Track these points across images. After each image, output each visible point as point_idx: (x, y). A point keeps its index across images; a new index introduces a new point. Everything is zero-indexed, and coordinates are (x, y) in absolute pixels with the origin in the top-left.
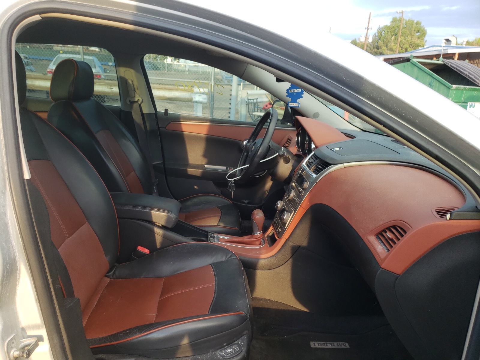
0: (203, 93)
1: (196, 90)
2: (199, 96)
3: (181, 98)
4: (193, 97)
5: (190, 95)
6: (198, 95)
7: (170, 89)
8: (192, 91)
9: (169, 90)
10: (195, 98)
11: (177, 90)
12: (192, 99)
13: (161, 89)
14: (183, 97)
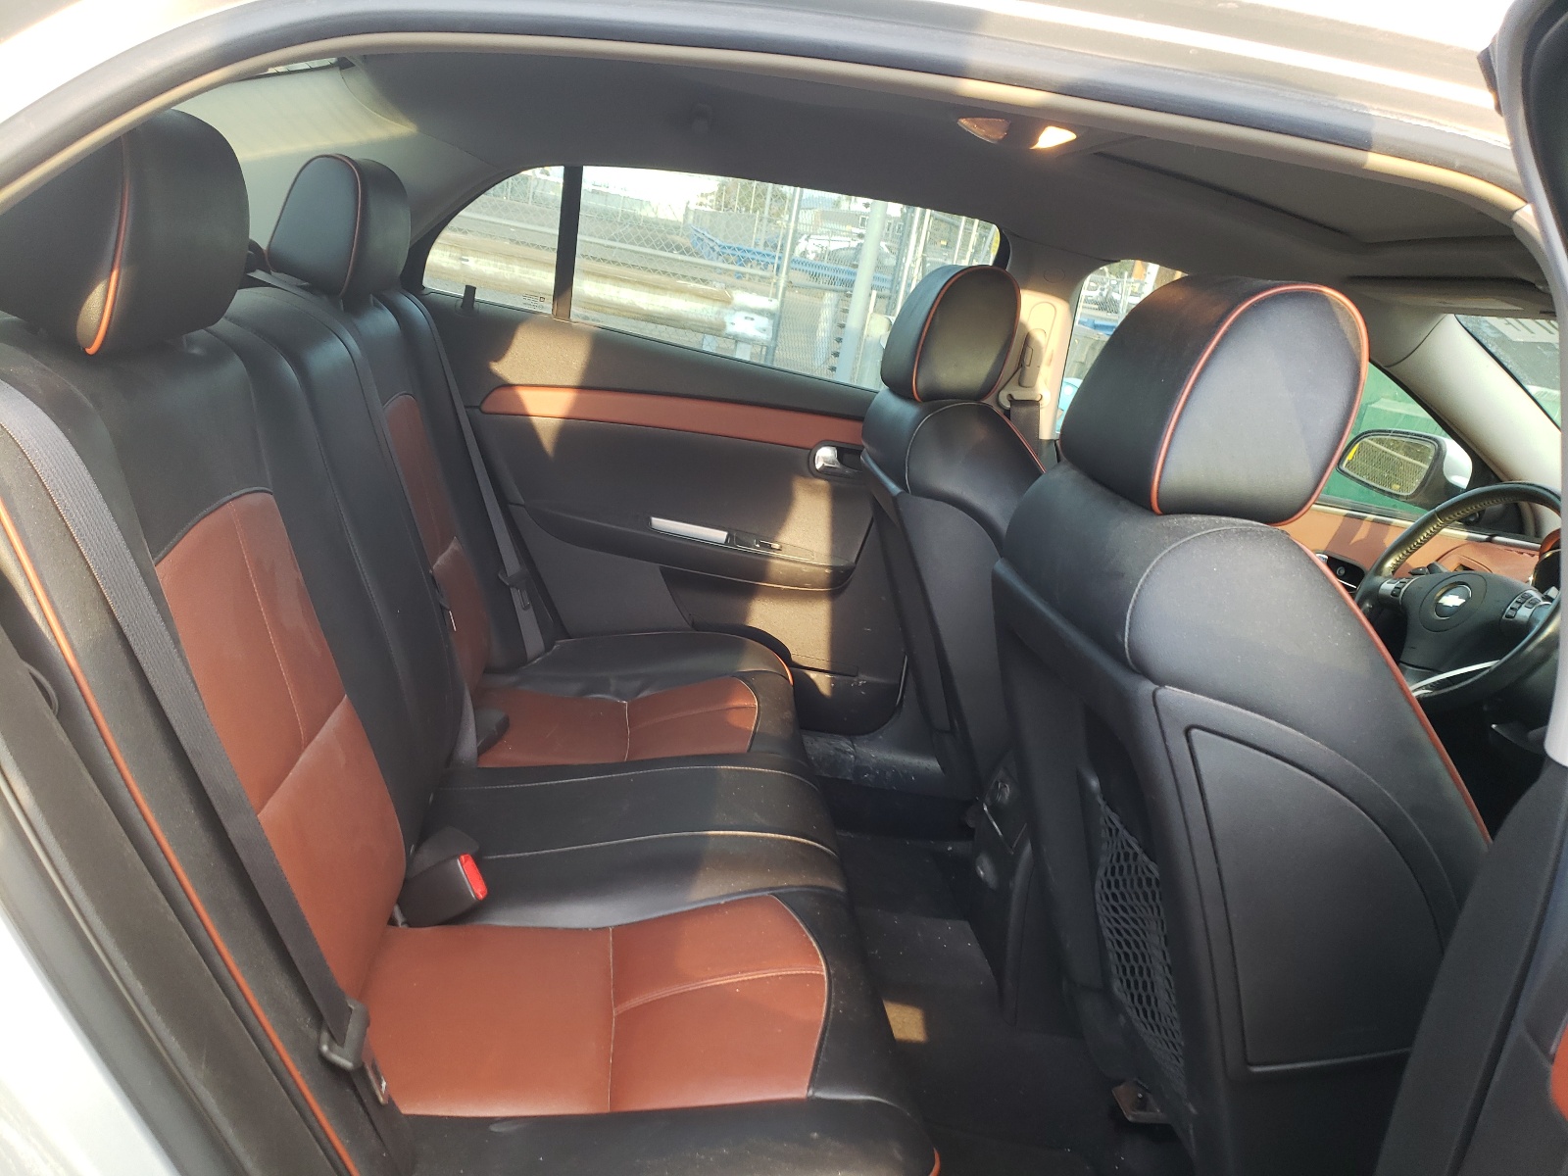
0: (761, 312)
1: (740, 297)
2: (746, 318)
3: (688, 319)
4: (727, 319)
5: (719, 313)
6: (745, 314)
7: (658, 287)
8: (727, 301)
9: (655, 287)
10: (733, 324)
11: (680, 291)
12: (724, 326)
13: (629, 281)
14: (694, 316)
